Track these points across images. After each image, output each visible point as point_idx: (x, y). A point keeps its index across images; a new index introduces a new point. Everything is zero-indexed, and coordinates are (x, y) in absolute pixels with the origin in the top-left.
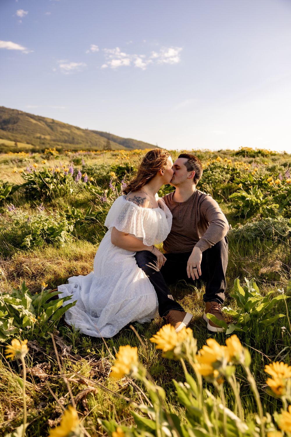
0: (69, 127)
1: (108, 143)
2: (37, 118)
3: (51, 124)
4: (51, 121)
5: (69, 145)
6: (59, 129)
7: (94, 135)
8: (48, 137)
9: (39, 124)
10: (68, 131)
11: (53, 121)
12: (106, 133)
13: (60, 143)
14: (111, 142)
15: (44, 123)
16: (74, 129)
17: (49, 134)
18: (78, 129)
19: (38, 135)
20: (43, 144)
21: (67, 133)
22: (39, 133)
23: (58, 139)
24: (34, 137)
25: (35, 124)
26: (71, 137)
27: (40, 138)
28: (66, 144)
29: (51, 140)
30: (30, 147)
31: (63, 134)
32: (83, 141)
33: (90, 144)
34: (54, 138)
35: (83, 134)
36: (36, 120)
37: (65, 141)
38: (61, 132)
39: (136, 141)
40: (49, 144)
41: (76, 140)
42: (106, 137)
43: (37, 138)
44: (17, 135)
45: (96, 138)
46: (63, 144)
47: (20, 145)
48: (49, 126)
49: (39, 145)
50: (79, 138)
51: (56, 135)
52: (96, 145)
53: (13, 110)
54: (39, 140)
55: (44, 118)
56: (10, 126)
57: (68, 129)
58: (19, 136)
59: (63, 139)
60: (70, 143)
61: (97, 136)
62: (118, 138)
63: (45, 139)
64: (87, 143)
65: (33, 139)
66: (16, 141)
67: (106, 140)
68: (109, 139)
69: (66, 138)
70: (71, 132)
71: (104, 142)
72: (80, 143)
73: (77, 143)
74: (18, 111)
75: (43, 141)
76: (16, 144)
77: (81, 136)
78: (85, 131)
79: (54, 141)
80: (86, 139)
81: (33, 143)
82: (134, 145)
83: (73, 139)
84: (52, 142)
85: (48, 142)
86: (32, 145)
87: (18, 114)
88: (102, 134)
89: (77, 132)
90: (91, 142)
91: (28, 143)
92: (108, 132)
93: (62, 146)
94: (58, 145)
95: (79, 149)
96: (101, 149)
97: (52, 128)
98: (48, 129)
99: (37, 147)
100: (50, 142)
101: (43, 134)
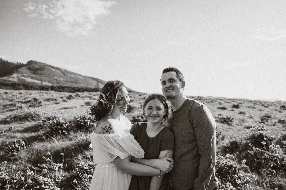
0: (75, 74)
1: (98, 84)
3: (64, 72)
4: (65, 70)
5: (74, 84)
6: (69, 75)
7: (89, 79)
8: (62, 79)
9: (57, 71)
11: (66, 71)
12: (96, 78)
13: (69, 83)
14: (100, 84)
15: (60, 71)
16: (78, 75)
17: (62, 78)
18: (80, 75)
19: (56, 78)
20: (59, 83)
21: (73, 77)
23: (68, 80)
25: (55, 72)
26: (75, 80)
27: (57, 80)
29: (63, 81)
30: (50, 84)
31: (71, 78)
33: (86, 84)
34: (65, 80)
36: (55, 69)
37: (72, 82)
38: (70, 77)
40: (62, 83)
41: (78, 82)
44: (43, 78)
46: (71, 84)
47: (45, 84)
48: (63, 73)
49: (56, 84)
50: (81, 81)
51: (67, 78)
52: (90, 85)
53: (42, 63)
54: (56, 81)
55: (60, 68)
56: (39, 72)
58: (44, 78)
59: (71, 81)
60: (75, 83)
61: (92, 80)
62: (103, 81)
63: (60, 80)
65: (53, 80)
66: (42, 81)
67: (96, 82)
68: (98, 82)
69: (73, 80)
70: (76, 77)
73: (79, 83)
74: (45, 64)
75: (58, 82)
76: (42, 83)
77: (82, 79)
78: (84, 77)
79: (65, 81)
80: (84, 81)
81: (52, 82)
83: (77, 81)
84: (64, 82)
85: (61, 82)
86: (52, 83)
87: (45, 65)
88: (94, 79)
89: (79, 77)
91: (49, 82)
93: (70, 85)
94: (68, 84)
95: (80, 87)
96: (93, 87)
97: (64, 75)
98: (62, 74)
99: (55, 85)
100: (62, 82)
101: (59, 78)
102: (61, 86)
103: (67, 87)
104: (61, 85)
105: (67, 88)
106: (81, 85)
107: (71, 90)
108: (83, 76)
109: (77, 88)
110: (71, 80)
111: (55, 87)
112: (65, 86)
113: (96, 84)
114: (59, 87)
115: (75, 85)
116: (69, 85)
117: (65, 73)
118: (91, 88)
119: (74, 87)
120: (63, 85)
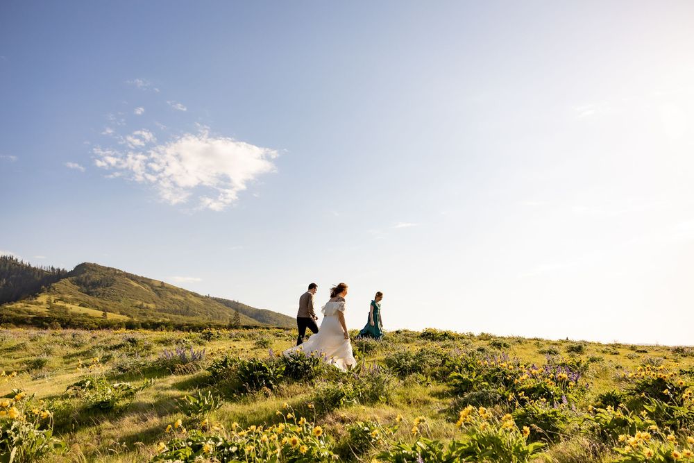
0: (184, 293)
1: (237, 316)
2: (140, 280)
3: (159, 289)
4: (160, 285)
5: (181, 316)
6: (169, 294)
7: (217, 304)
8: (152, 306)
9: (142, 287)
10: (182, 299)
11: (162, 285)
12: (234, 302)
13: (167, 315)
14: (241, 315)
15: (149, 288)
16: (191, 295)
17: (154, 302)
18: (196, 295)
19: (139, 303)
20: (144, 314)
21: (180, 301)
22: (141, 300)
23: (166, 308)
24: (132, 306)
25: (136, 288)
26: (184, 307)
27: (140, 307)
28: (177, 316)
29: (155, 310)
30: (125, 318)
31: (174, 302)
32: (200, 312)
33: (210, 316)
34: (160, 307)
35: (201, 303)
36: (138, 283)
37: (176, 312)
38: (172, 299)
39: (273, 313)
40: (152, 315)
41: (191, 311)
42: (233, 308)
43: (137, 306)
44: (107, 302)
45: (220, 309)
46: (172, 316)
47: (111, 316)
48: (155, 291)
49: (138, 317)
50: (196, 309)
51: (164, 303)
52: (219, 317)
53: (109, 269)
54: (138, 309)
55: (150, 280)
56: (100, 289)
57: (182, 296)
58: (110, 304)
59: (174, 309)
60: (183, 315)
61: (222, 306)
62: (249, 308)
63: (147, 308)
64: (207, 315)
65: (131, 308)
66: (105, 310)
67: (234, 311)
68: (237, 310)
69: (178, 308)
70: (185, 299)
71: (230, 313)
72: (197, 315)
73: (193, 315)
74: (115, 270)
75: (144, 311)
76: (105, 315)
77: (199, 306)
78: (206, 299)
79: (160, 311)
80: (205, 309)
81: (131, 314)
82: (271, 318)
83: (188, 309)
84: (157, 313)
85: (151, 312)
86: (129, 316)
87: (115, 274)
88: (227, 303)
89: (193, 299)
90: (211, 313)
91: (122, 314)
92: (236, 301)
93: (170, 318)
94: (166, 317)
95: (195, 324)
96: (226, 323)
97: (159, 295)
98: (154, 294)
99: (135, 320)
100: (154, 313)
101: (146, 302)
102: (150, 322)
103: (163, 323)
104: (150, 318)
106: (197, 318)
108: (202, 297)
109: (187, 325)
110: (173, 307)
111: (136, 324)
112: (160, 321)
113: (233, 317)
114: (144, 325)
115: (184, 320)
116: (168, 320)
117: (161, 290)
118: (219, 325)
119: (181, 322)
120: (155, 318)
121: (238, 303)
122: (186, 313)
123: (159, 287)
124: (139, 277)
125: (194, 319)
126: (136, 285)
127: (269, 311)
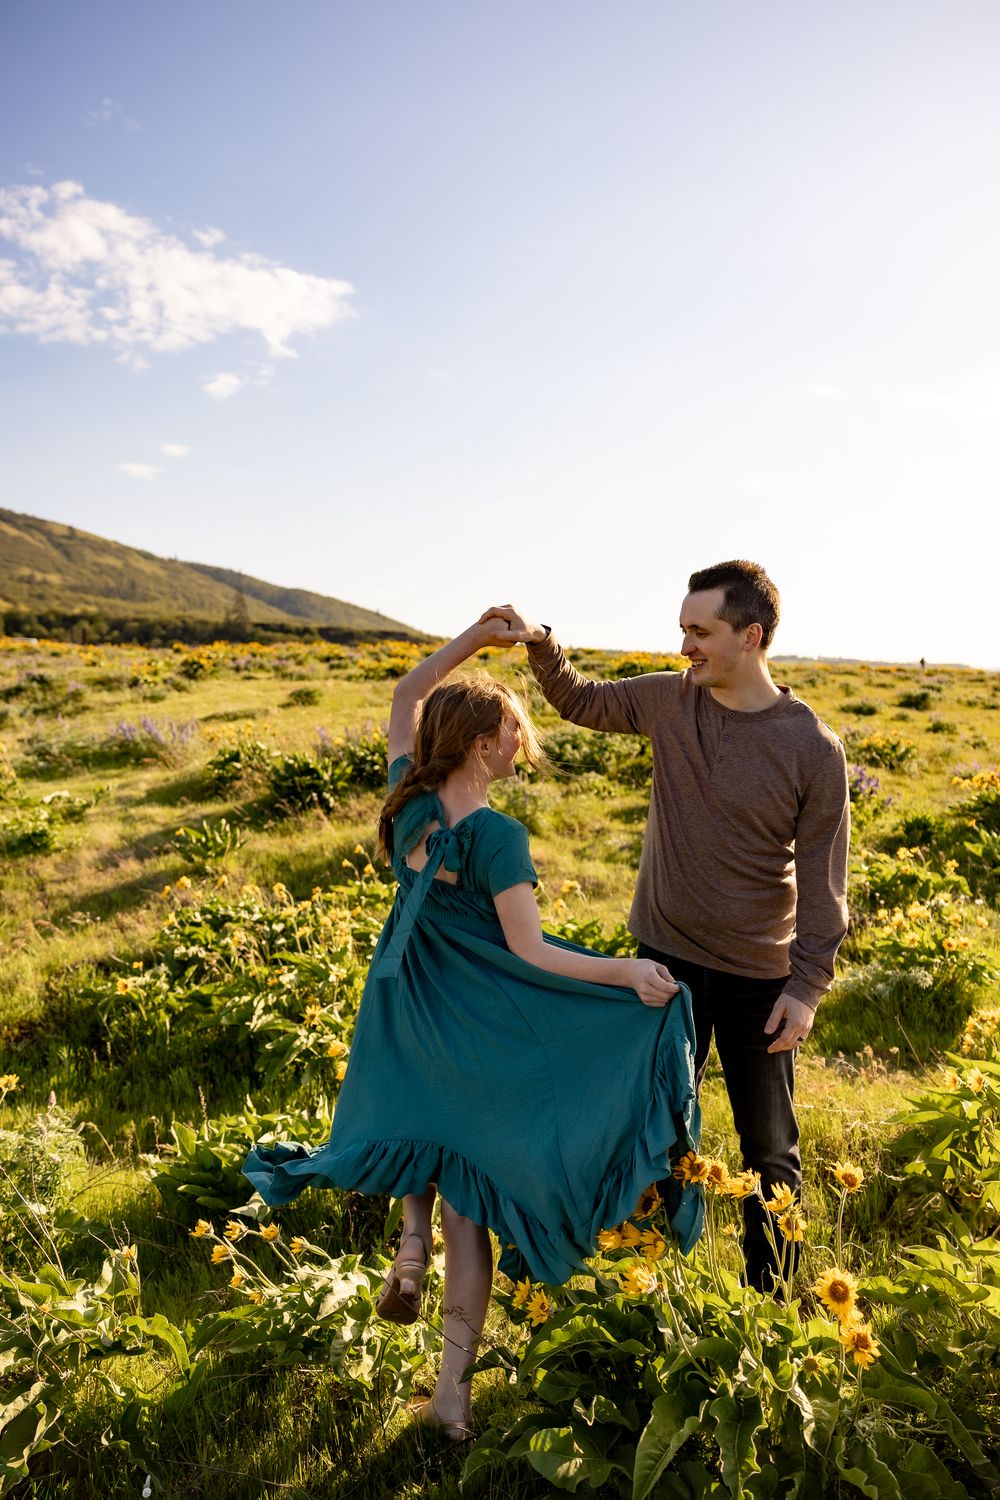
0: (121, 551)
1: (240, 600)
2: (20, 522)
3: (64, 541)
4: (66, 532)
5: (119, 602)
6: (90, 555)
7: (195, 575)
8: (54, 578)
9: (28, 538)
10: (118, 563)
11: (72, 533)
12: (231, 573)
13: (90, 598)
14: (249, 600)
15: (44, 538)
16: (136, 556)
17: (58, 570)
18: (147, 556)
19: (26, 571)
20: (41, 597)
21: (114, 568)
22: (28, 565)
23: (87, 584)
24: (11, 578)
25: (16, 539)
26: (125, 582)
27: (30, 580)
28: (112, 601)
29: (63, 588)
31: (101, 570)
32: (161, 593)
33: (182, 601)
34: (72, 581)
35: (161, 573)
36: (18, 527)
37: (108, 593)
38: (96, 564)
39: (317, 596)
40: (57, 598)
41: (140, 590)
42: (230, 584)
43: (21, 580)
45: (203, 586)
46: (102, 600)
48: (58, 546)
49: (27, 602)
50: (151, 585)
51: (79, 573)
52: (202, 605)
54: (26, 586)
55: (43, 522)
57: (118, 557)
59: (103, 585)
60: (124, 598)
61: (205, 581)
62: (265, 586)
63: (45, 582)
64: (176, 599)
65: (9, 583)
67: (233, 592)
68: (240, 589)
69: (112, 584)
70: (127, 565)
71: (226, 597)
72: (155, 599)
73: (145, 599)
75: (38, 590)
77: (156, 579)
78: (170, 565)
79: (74, 589)
80: (171, 586)
81: (10, 596)
82: (313, 607)
83: (133, 585)
84: (68, 594)
85: (55, 592)
86: (7, 599)
88: (218, 575)
89: (142, 565)
90: (184, 596)
92: (236, 569)
93: (97, 604)
94: (88, 603)
95: (151, 617)
96: (217, 617)
97: (67, 554)
98: (55, 553)
99: (23, 608)
100: (61, 594)
101: (40, 570)
102: (57, 614)
103: (84, 617)
104: (55, 605)
105: (85, 625)
106: (156, 606)
107: (109, 633)
108: (161, 561)
109: (135, 620)
110: (101, 582)
111: (28, 620)
112: (77, 611)
113: (231, 604)
114: (43, 620)
115: (126, 609)
116: (92, 609)
117: (69, 543)
118: (204, 623)
119: (122, 615)
120: (65, 605)
121: (240, 576)
122: (130, 593)
123: (64, 537)
124: (17, 516)
125: (148, 606)
126: (12, 532)
127: (309, 594)
